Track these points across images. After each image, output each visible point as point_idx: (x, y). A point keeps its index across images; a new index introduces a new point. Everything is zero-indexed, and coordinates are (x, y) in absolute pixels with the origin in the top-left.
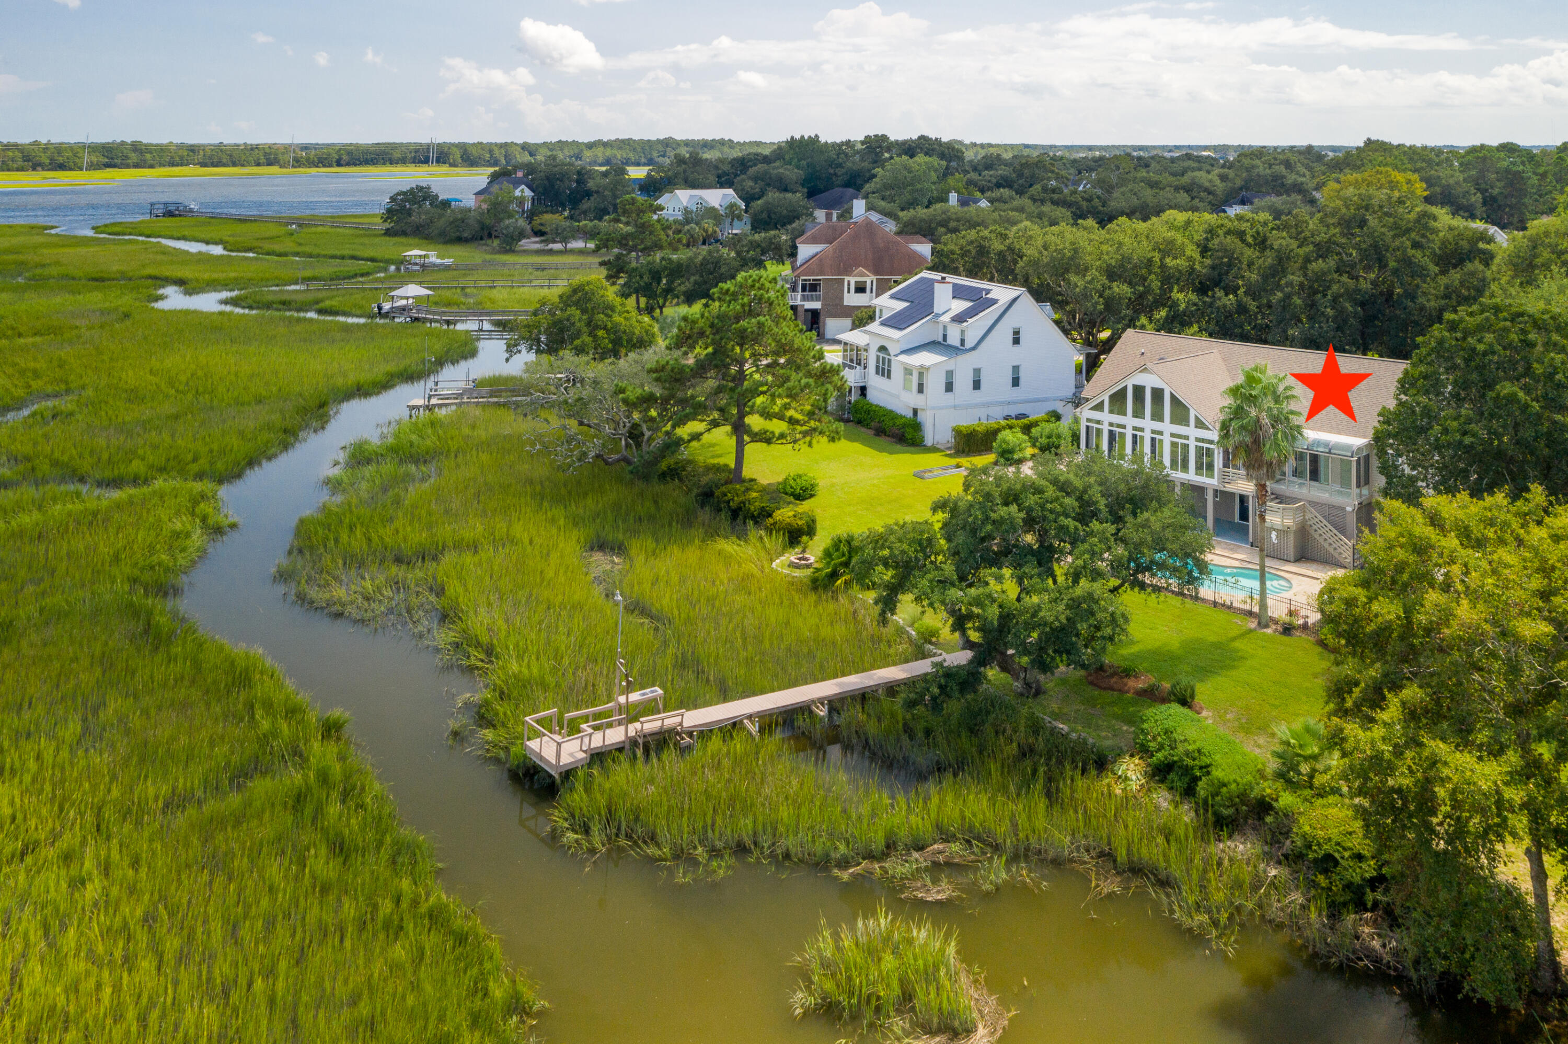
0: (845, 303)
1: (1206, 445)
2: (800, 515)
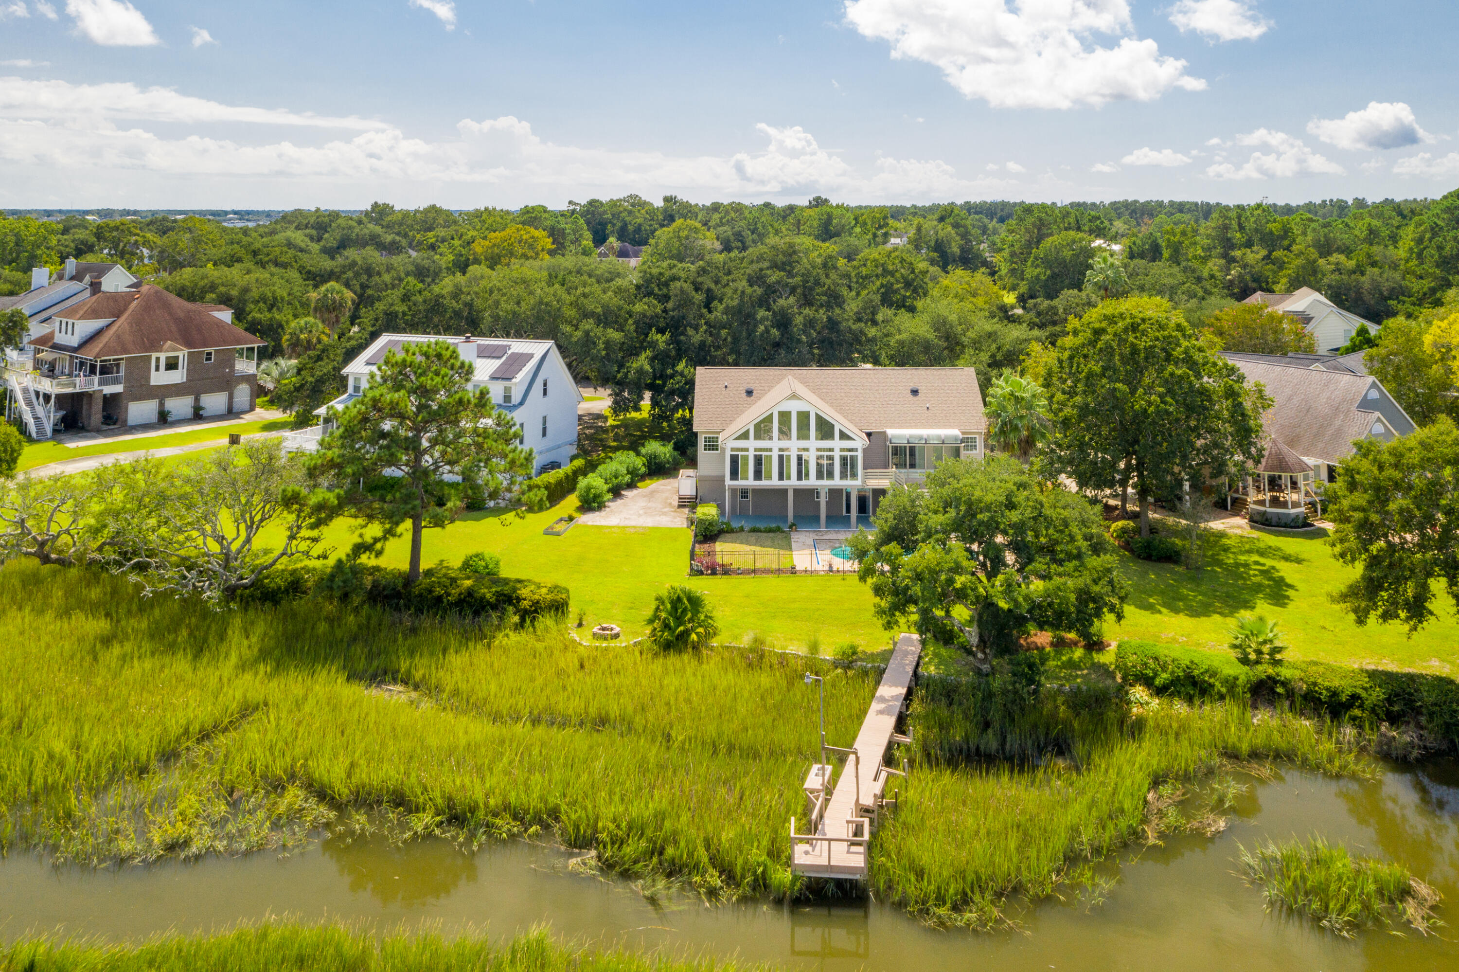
0: (152, 383)
1: (849, 454)
2: (555, 589)
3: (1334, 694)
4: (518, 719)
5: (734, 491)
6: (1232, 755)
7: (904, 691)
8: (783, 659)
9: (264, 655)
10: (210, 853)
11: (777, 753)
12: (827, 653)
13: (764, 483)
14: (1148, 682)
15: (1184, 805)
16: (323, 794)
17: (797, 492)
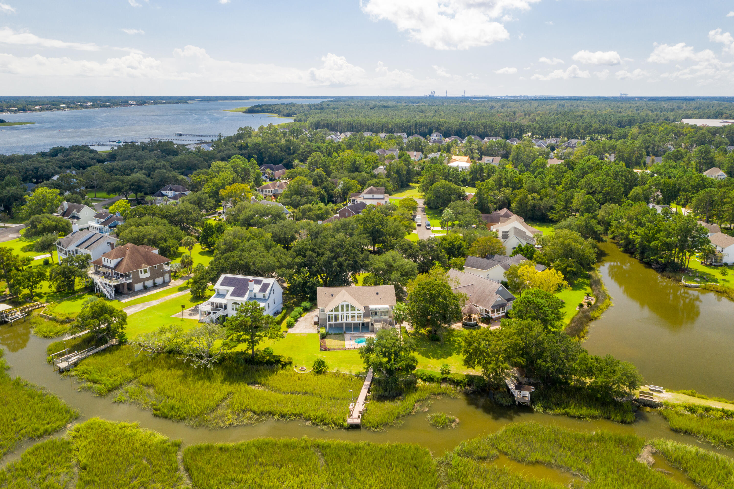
0: (140, 278)
1: (359, 314)
2: (289, 358)
3: (458, 381)
4: (288, 393)
5: (329, 324)
6: (434, 394)
7: (370, 383)
8: (344, 375)
9: (225, 380)
10: (238, 426)
11: (343, 399)
12: (354, 373)
13: (337, 322)
14: (421, 378)
15: (421, 406)
16: (255, 413)
17: (346, 324)
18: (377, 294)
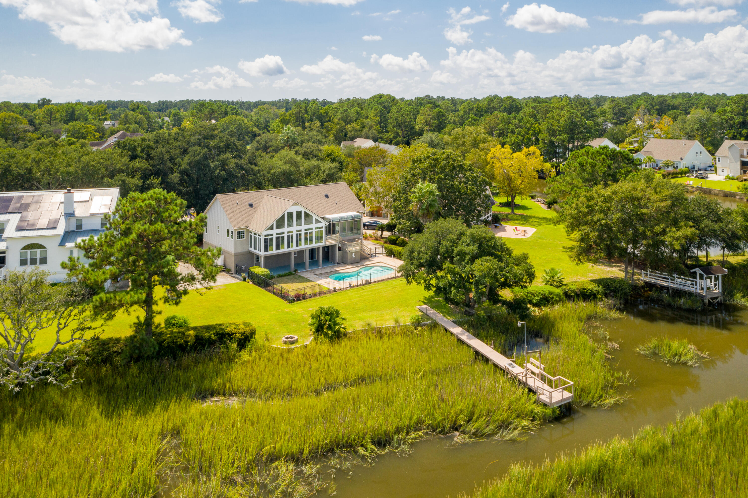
1: (319, 230)
5: (266, 257)
7: (461, 328)
12: (406, 322)
13: (280, 251)
18: (327, 196)
